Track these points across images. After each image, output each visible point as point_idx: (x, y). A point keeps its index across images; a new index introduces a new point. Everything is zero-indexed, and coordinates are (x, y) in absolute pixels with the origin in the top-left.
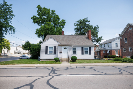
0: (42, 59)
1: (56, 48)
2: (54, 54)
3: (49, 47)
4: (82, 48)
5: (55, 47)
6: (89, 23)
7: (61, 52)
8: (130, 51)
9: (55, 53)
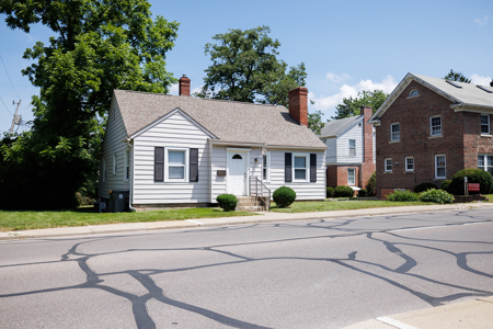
0: (138, 205)
1: (200, 155)
2: (191, 181)
3: (170, 152)
4: (288, 157)
5: (194, 152)
6: (277, 50)
7: (221, 174)
8: (407, 170)
9: (194, 178)
